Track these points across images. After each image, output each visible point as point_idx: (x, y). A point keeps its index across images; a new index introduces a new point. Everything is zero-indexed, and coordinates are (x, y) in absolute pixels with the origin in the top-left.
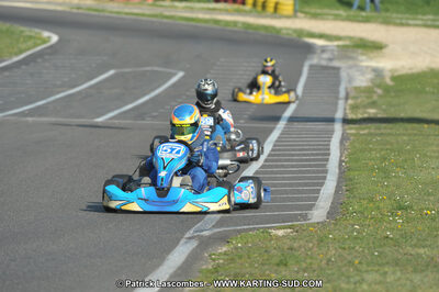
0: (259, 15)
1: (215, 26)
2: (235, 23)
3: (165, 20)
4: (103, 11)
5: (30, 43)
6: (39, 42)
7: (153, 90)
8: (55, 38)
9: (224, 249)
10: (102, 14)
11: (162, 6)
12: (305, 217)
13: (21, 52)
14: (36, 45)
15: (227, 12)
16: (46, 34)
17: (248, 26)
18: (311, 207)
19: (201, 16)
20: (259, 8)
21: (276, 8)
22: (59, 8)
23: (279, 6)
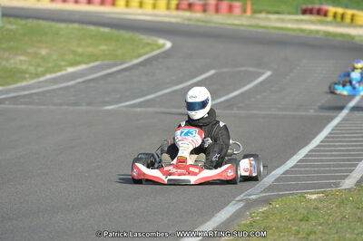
0: (338, 25)
1: (301, 34)
2: (317, 32)
3: (260, 30)
4: (209, 22)
5: (147, 49)
6: (155, 47)
7: (243, 86)
8: (168, 45)
9: (265, 209)
10: (208, 25)
11: (258, 18)
12: (337, 185)
13: (140, 56)
14: (152, 50)
15: (312, 22)
16: (161, 41)
17: (327, 34)
18: (345, 177)
19: (290, 26)
20: (339, 19)
21: (352, 20)
22: (173, 20)
23: (355, 18)
